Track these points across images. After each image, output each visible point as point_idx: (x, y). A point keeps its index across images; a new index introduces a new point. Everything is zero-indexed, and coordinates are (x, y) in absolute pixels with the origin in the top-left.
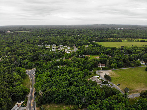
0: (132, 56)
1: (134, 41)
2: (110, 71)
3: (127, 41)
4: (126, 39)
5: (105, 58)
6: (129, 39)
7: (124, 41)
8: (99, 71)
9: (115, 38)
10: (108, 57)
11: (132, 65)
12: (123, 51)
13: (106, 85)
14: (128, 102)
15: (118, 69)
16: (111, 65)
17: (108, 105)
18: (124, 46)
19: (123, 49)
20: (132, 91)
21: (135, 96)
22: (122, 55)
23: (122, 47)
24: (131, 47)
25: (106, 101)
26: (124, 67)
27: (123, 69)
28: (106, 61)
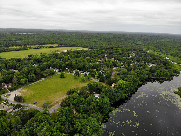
0: (43, 65)
1: (42, 47)
2: (20, 90)
3: (33, 49)
4: (32, 47)
5: (10, 74)
6: (36, 46)
7: (30, 49)
8: (5, 94)
9: (18, 45)
10: (14, 72)
11: (45, 76)
12: (32, 61)
13: (19, 109)
14: (50, 118)
15: (31, 84)
16: (21, 82)
17: (28, 132)
18: (31, 55)
19: (31, 58)
20: (52, 104)
21: (56, 109)
22: (32, 66)
23: (29, 56)
24: (40, 55)
25: (25, 129)
26: (36, 80)
27: (36, 82)
28: (12, 78)
